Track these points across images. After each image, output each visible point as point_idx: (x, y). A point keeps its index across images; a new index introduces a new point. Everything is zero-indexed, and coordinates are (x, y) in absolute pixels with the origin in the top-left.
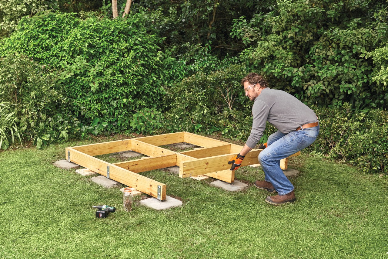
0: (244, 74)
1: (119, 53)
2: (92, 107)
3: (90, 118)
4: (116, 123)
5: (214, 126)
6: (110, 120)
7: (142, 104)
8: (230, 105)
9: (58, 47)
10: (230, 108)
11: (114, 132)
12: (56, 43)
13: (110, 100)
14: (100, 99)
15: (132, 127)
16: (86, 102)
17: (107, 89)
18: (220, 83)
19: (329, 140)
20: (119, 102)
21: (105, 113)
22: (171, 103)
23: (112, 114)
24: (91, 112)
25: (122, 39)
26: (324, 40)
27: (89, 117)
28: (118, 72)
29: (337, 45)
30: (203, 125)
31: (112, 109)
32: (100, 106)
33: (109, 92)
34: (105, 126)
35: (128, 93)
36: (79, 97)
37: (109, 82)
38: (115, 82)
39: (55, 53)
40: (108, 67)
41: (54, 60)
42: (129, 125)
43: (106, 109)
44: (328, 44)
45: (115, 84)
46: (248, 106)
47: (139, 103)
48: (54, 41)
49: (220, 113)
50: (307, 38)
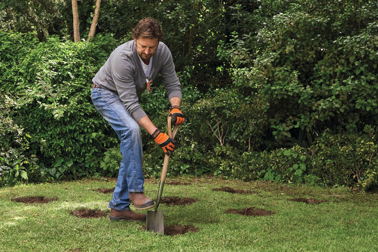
0: (237, 102)
1: (85, 78)
2: (53, 143)
3: (51, 157)
4: (83, 164)
5: (204, 166)
6: (75, 160)
7: (114, 142)
8: (221, 141)
9: (12, 70)
10: (222, 145)
11: (81, 174)
12: (10, 67)
13: (76, 135)
14: (64, 132)
15: (102, 169)
16: (47, 136)
17: (73, 121)
18: (209, 113)
19: (353, 170)
20: (87, 137)
21: (69, 151)
22: (148, 142)
23: (77, 152)
24: (52, 149)
25: (89, 62)
26: (330, 57)
27: (49, 156)
28: (86, 100)
29: (346, 61)
30: (190, 165)
31: (78, 145)
32: (63, 141)
33: (75, 124)
34: (70, 165)
35: (98, 126)
36: (38, 131)
37: (76, 111)
38: (82, 112)
39: (8, 77)
40: (73, 94)
41: (8, 85)
42: (99, 167)
43: (71, 146)
44: (335, 61)
45: (82, 114)
46: (244, 141)
47: (110, 141)
48: (8, 64)
49: (209, 151)
50: (310, 56)
